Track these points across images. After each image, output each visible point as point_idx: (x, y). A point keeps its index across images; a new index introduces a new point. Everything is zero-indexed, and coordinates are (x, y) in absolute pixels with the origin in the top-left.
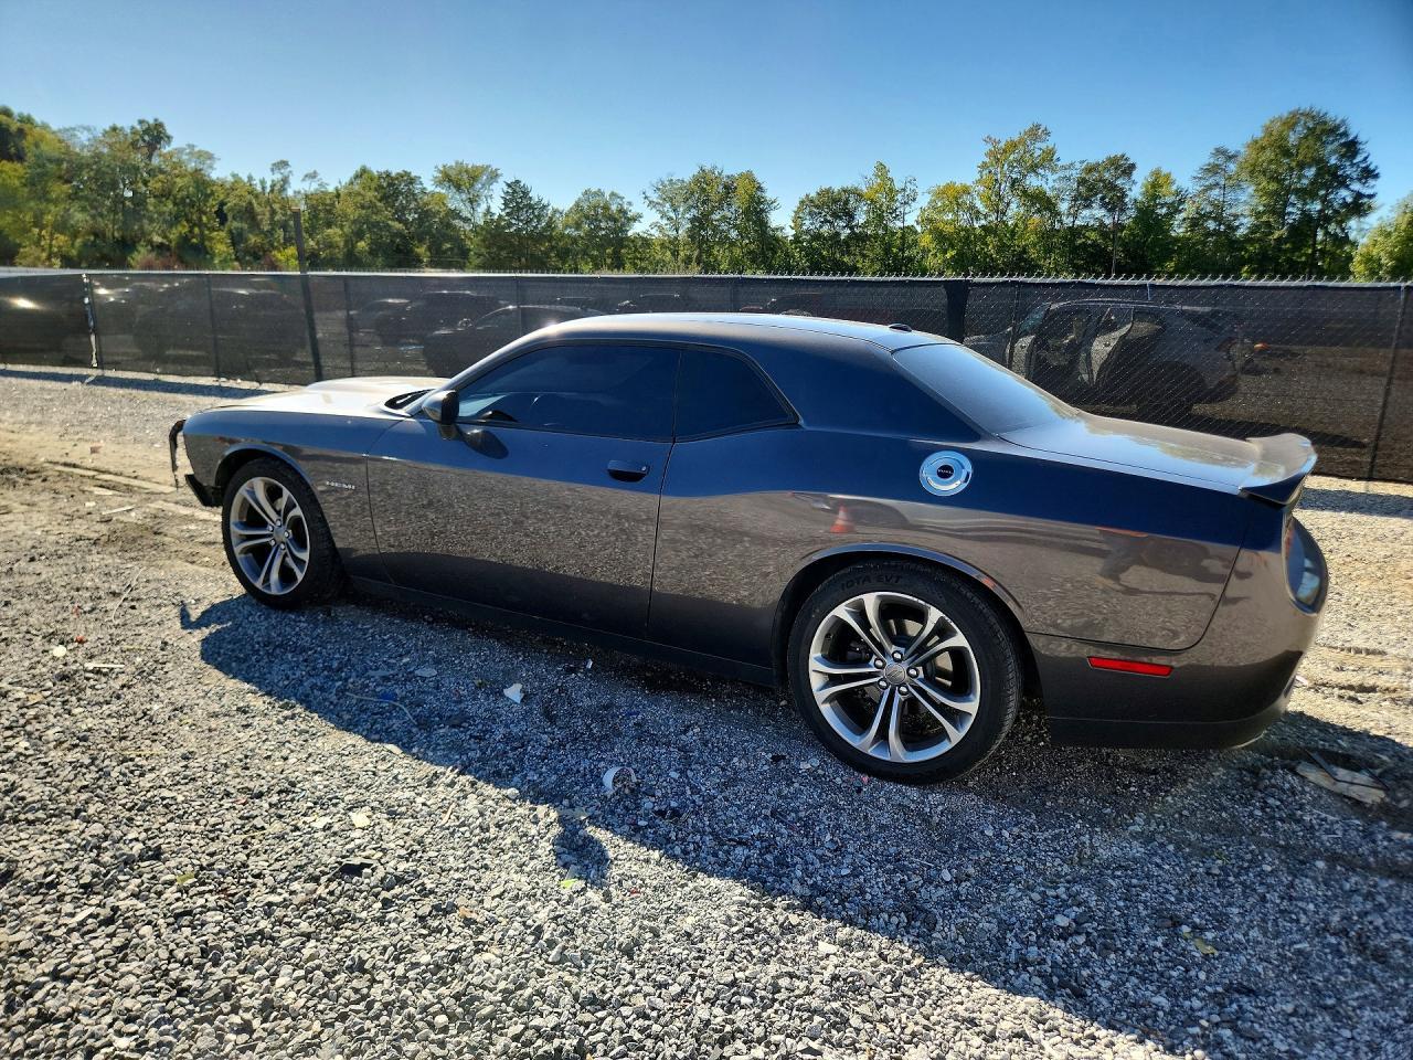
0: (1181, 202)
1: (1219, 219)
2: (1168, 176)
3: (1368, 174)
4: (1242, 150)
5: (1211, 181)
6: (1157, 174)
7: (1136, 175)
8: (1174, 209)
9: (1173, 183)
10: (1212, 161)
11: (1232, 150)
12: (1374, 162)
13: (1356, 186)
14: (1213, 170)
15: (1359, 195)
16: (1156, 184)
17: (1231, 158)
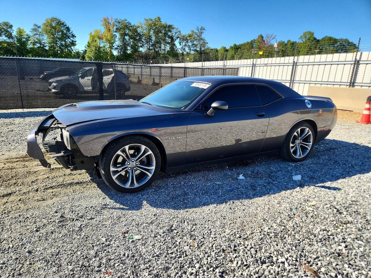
0: (29, 37)
1: (40, 43)
2: (23, 30)
3: (73, 36)
4: (42, 26)
5: (35, 33)
6: (19, 29)
7: (13, 28)
8: (28, 40)
9: (25, 32)
10: (34, 27)
11: (39, 25)
12: (74, 33)
13: (72, 39)
14: (34, 30)
15: (73, 41)
16: (20, 32)
17: (39, 27)
